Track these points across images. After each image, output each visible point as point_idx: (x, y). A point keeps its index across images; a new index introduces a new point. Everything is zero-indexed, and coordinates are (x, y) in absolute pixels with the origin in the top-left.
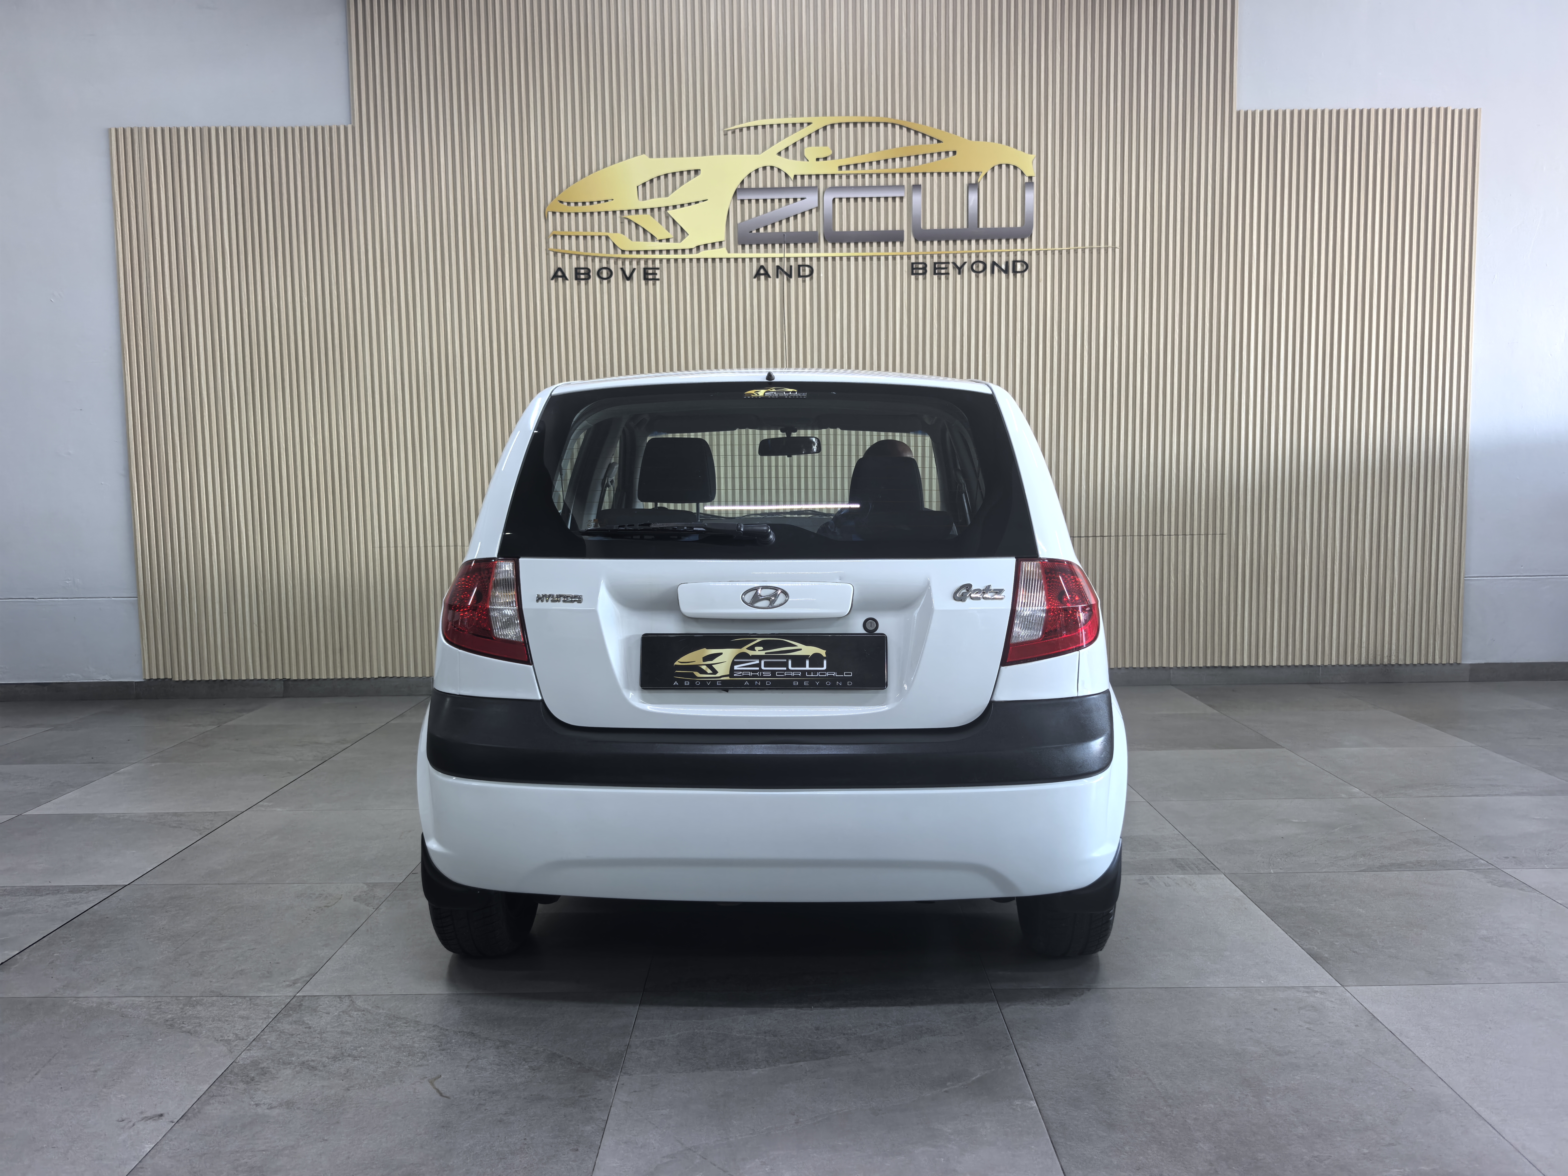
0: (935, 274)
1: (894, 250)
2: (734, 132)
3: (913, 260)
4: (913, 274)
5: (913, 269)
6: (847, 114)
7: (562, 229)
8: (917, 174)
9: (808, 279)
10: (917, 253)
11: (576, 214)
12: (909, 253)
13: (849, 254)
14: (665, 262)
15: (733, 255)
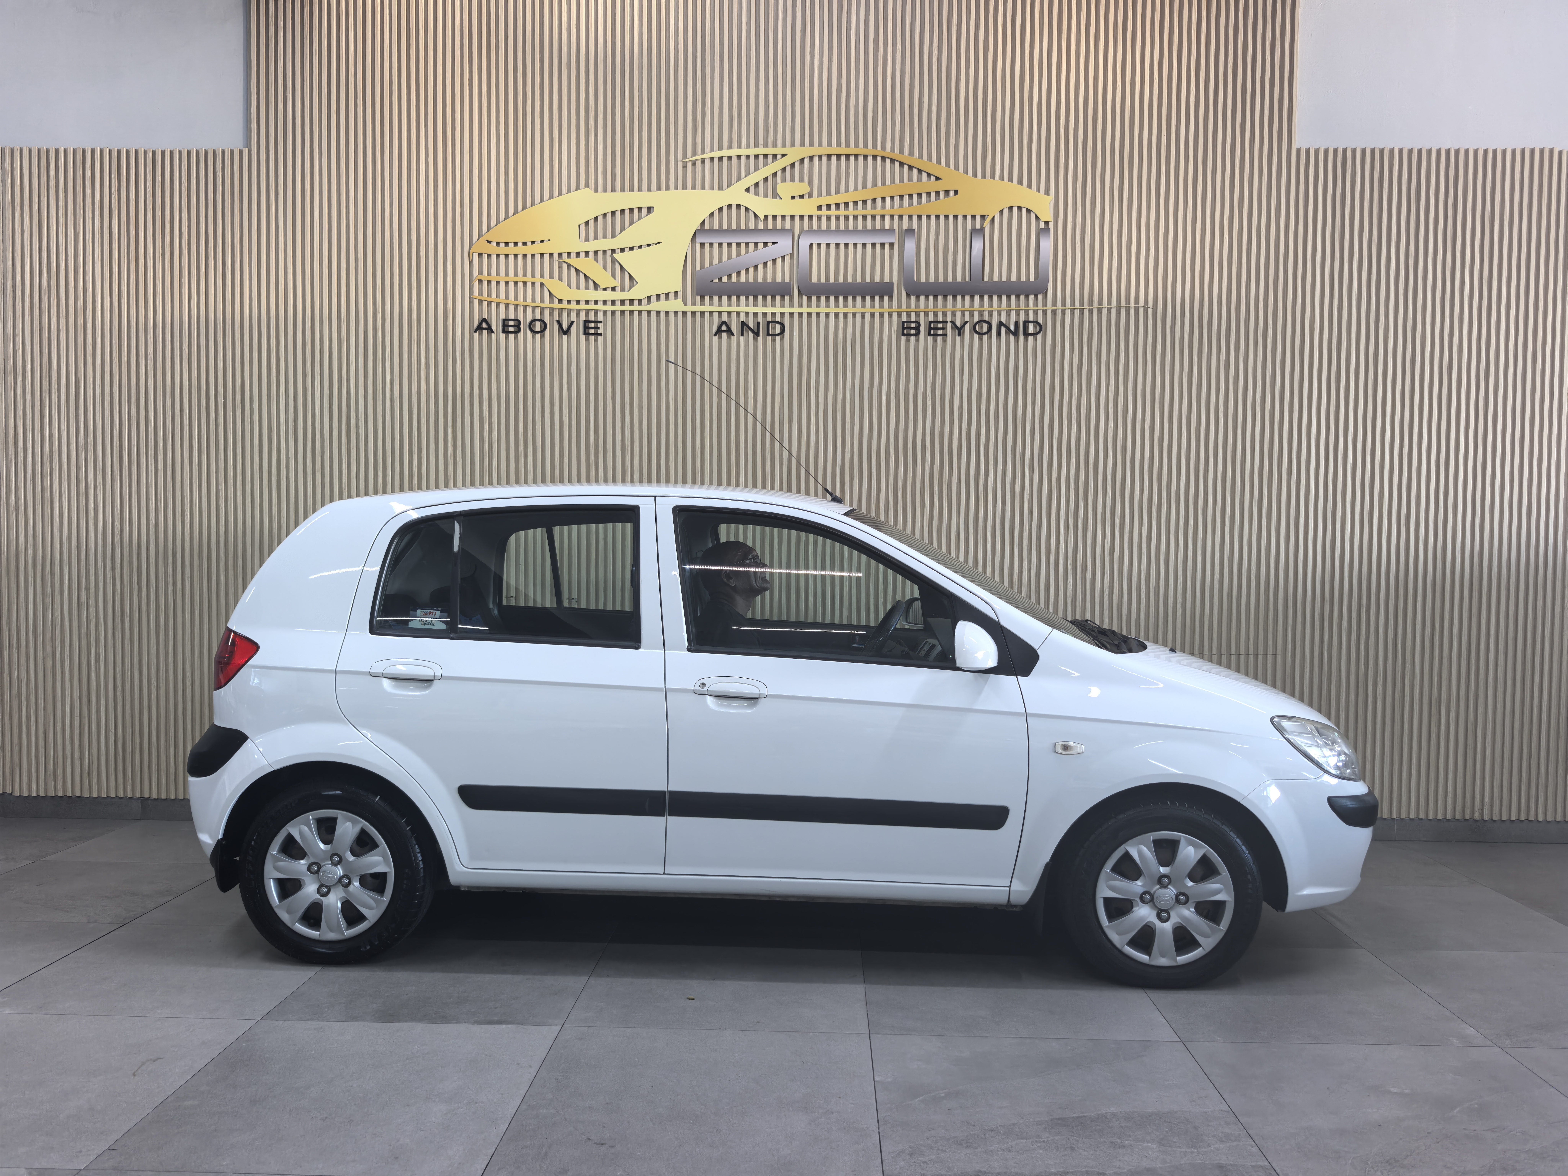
0: (930, 334)
1: (881, 306)
2: (694, 164)
3: (904, 318)
4: (903, 334)
5: (903, 328)
6: (829, 144)
7: (489, 274)
8: (910, 217)
9: (778, 338)
10: (909, 310)
11: (507, 256)
12: (899, 310)
13: (827, 310)
14: (609, 314)
15: (690, 308)
